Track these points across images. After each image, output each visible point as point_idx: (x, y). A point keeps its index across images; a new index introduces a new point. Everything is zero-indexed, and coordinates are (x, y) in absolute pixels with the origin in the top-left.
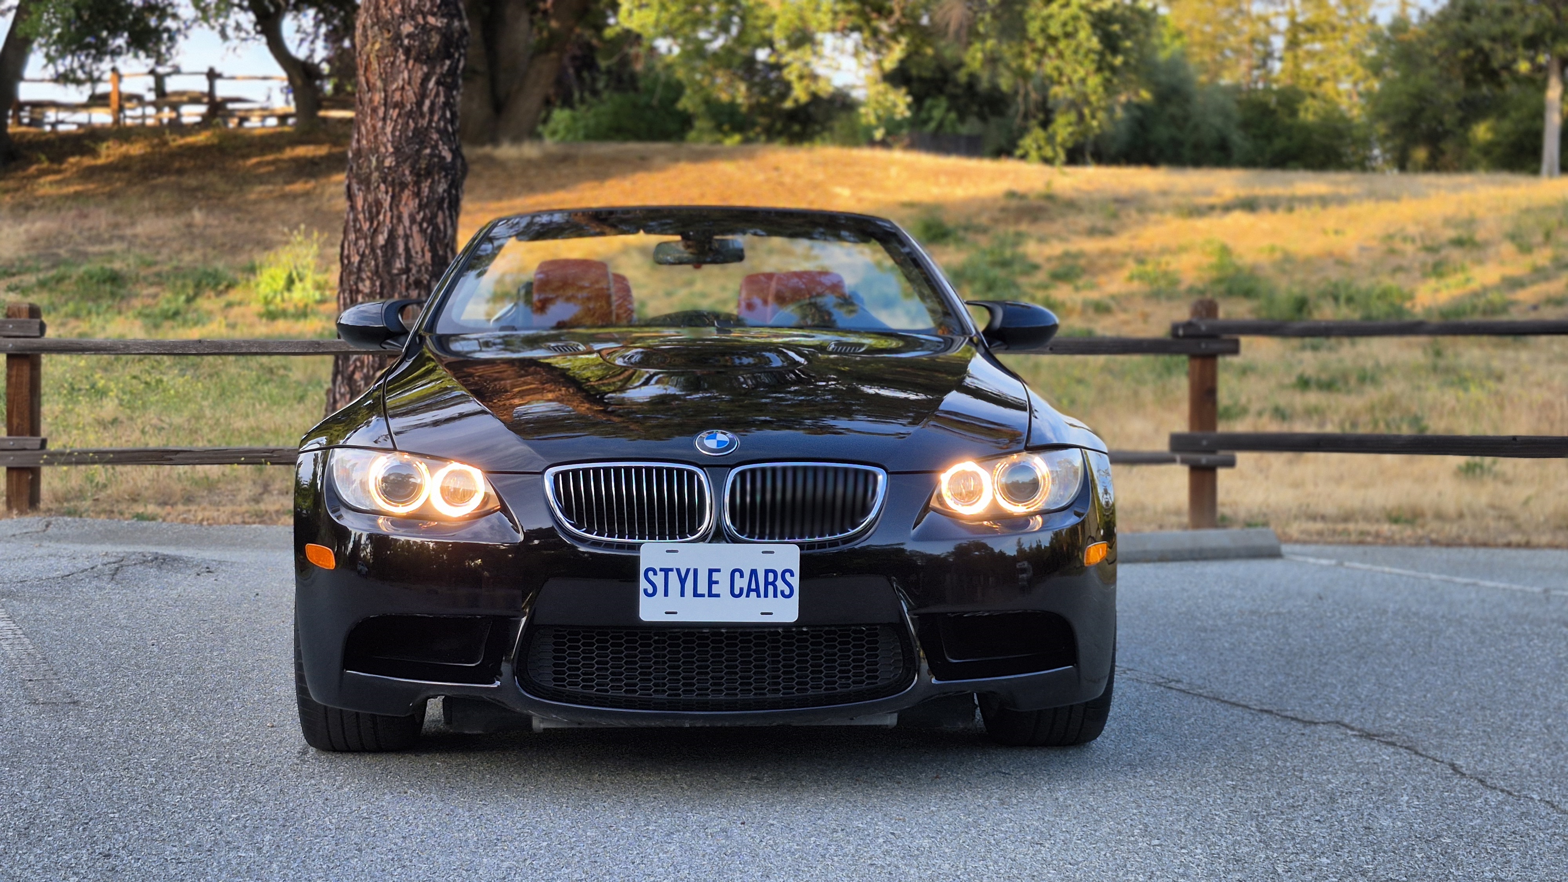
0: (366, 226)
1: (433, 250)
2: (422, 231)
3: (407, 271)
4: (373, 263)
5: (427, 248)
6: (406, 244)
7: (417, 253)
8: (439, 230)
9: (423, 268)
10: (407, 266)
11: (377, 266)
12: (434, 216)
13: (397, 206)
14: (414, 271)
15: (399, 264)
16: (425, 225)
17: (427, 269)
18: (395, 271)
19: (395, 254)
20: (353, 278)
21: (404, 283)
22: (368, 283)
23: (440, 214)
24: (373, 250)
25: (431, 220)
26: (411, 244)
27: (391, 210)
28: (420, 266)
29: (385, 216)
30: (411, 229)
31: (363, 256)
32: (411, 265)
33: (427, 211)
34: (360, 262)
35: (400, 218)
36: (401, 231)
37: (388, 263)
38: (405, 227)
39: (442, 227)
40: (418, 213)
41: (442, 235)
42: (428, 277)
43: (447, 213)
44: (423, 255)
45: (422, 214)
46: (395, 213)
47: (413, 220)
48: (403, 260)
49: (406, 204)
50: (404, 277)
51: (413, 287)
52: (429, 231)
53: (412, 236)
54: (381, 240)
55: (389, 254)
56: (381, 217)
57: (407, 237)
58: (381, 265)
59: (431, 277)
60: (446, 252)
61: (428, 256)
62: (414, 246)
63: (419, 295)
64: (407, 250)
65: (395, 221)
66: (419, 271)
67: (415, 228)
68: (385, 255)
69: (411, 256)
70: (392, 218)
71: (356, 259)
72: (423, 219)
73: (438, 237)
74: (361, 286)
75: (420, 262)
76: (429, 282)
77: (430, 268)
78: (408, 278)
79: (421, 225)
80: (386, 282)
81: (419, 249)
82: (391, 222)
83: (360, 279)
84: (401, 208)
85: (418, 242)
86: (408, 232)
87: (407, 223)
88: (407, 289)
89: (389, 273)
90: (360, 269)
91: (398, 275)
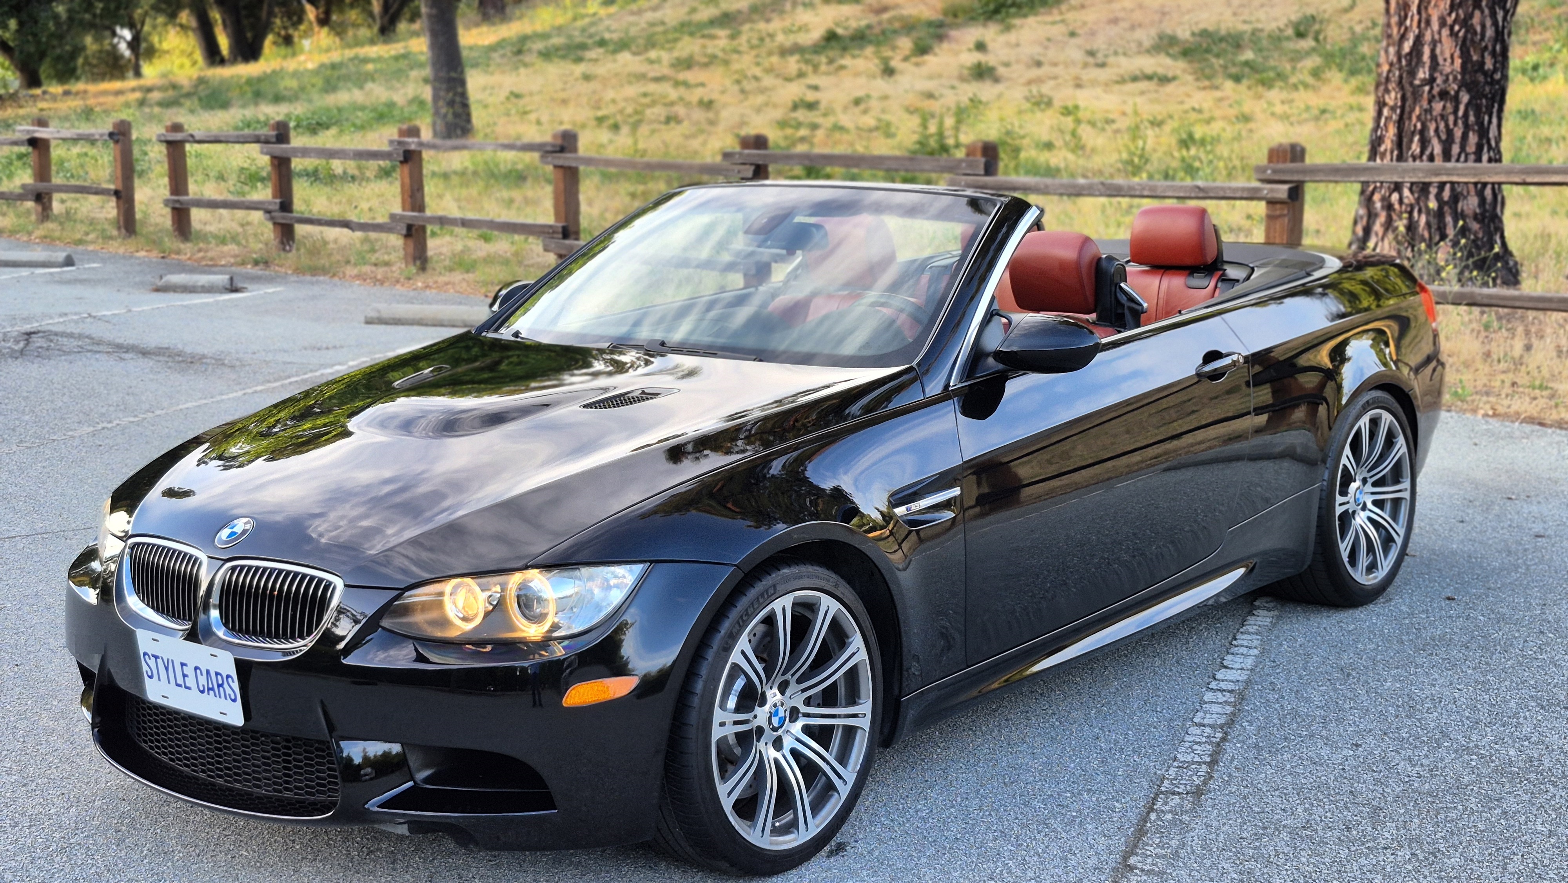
0: (1395, 30)
1: (1465, 55)
2: (1453, 34)
3: (1431, 81)
4: (1397, 73)
5: (1457, 53)
6: (1433, 51)
7: (1445, 60)
8: (1475, 33)
9: (1451, 78)
10: (1431, 75)
11: (1401, 77)
12: (1471, 16)
13: (1426, 8)
14: (1439, 81)
15: (1422, 74)
16: (1457, 28)
17: (1455, 78)
18: (1417, 82)
19: (1420, 62)
20: (1382, 88)
21: (1425, 95)
22: (1393, 94)
23: (1477, 13)
24: (1399, 60)
25: (1465, 22)
26: (1438, 51)
27: (1419, 12)
28: (1447, 76)
29: (1412, 20)
30: (1439, 33)
31: (1391, 64)
32: (1437, 75)
33: (1461, 12)
34: (1389, 71)
35: (1428, 23)
36: (1428, 37)
37: (1412, 73)
38: (1433, 32)
39: (1478, 29)
40: (1450, 14)
41: (1479, 37)
42: (1456, 87)
43: (1487, 11)
44: (1452, 62)
45: (1454, 15)
46: (1424, 15)
47: (1443, 23)
48: (1427, 69)
49: (1436, 5)
50: (1427, 88)
51: (1437, 98)
52: (1461, 34)
53: (1440, 41)
54: (1407, 47)
55: (1413, 64)
56: (1408, 22)
57: (1434, 43)
58: (1404, 75)
59: (1460, 88)
60: (1483, 57)
61: (1458, 62)
62: (1442, 52)
63: (1444, 107)
64: (1433, 57)
65: (1423, 25)
66: (1446, 81)
67: (1445, 32)
68: (1409, 63)
69: (1438, 64)
70: (1419, 22)
71: (1386, 68)
72: (1455, 21)
73: (1472, 41)
74: (1387, 97)
75: (1448, 69)
76: (1457, 93)
77: (1459, 77)
78: (1430, 91)
79: (1452, 28)
80: (1409, 95)
81: (1447, 55)
82: (1419, 26)
83: (1387, 91)
84: (1430, 11)
85: (1448, 48)
86: (1437, 37)
87: (1435, 26)
88: (1430, 102)
89: (1411, 84)
90: (1388, 79)
91: (1422, 86)
